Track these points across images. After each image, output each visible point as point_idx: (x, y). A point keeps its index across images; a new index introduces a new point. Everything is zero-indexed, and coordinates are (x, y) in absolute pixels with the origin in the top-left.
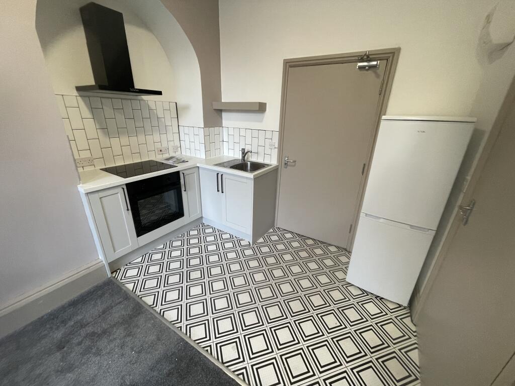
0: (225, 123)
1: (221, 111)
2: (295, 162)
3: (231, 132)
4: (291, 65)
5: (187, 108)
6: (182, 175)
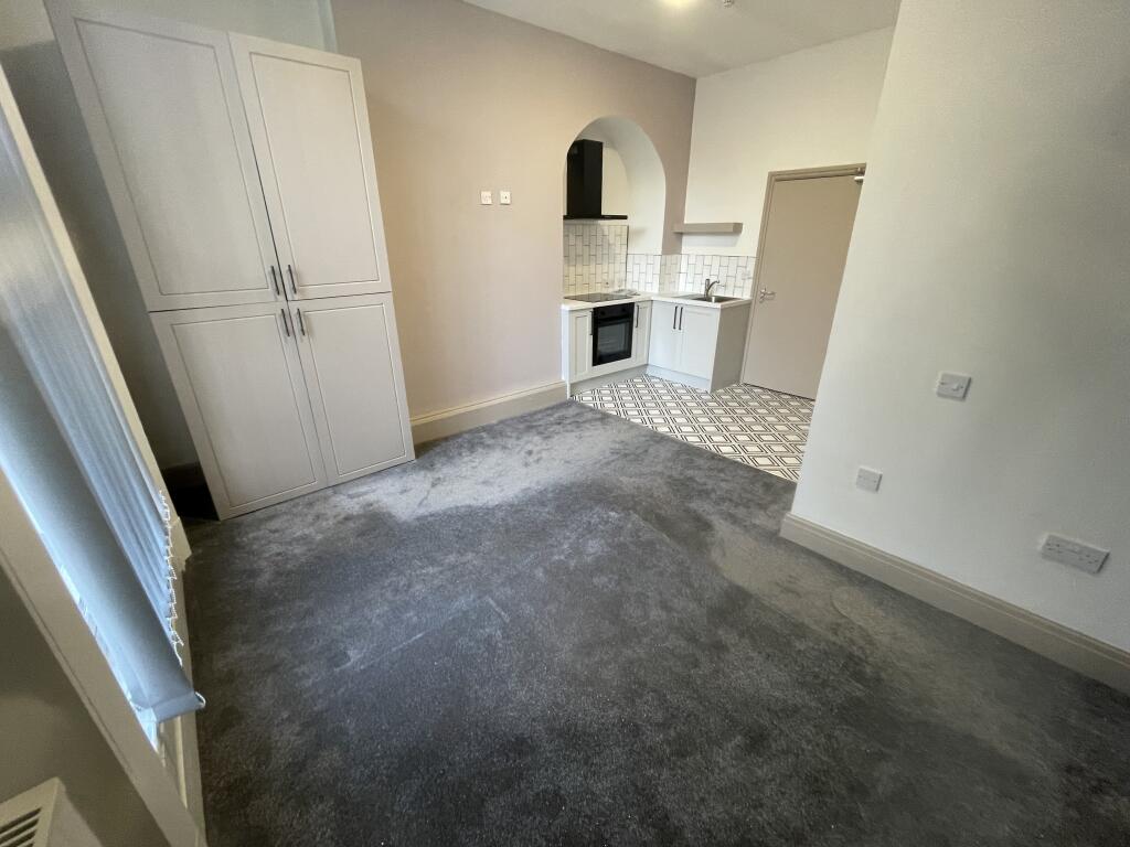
0: (685, 249)
1: (682, 234)
2: (773, 294)
3: (692, 261)
4: (777, 179)
5: (641, 232)
6: (636, 308)
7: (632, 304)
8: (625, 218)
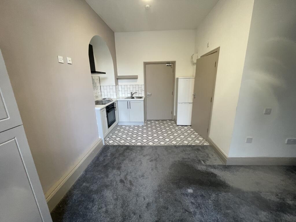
1: (118, 79)
3: (123, 87)
5: (105, 78)
6: (115, 104)
7: (114, 103)
8: (105, 73)
